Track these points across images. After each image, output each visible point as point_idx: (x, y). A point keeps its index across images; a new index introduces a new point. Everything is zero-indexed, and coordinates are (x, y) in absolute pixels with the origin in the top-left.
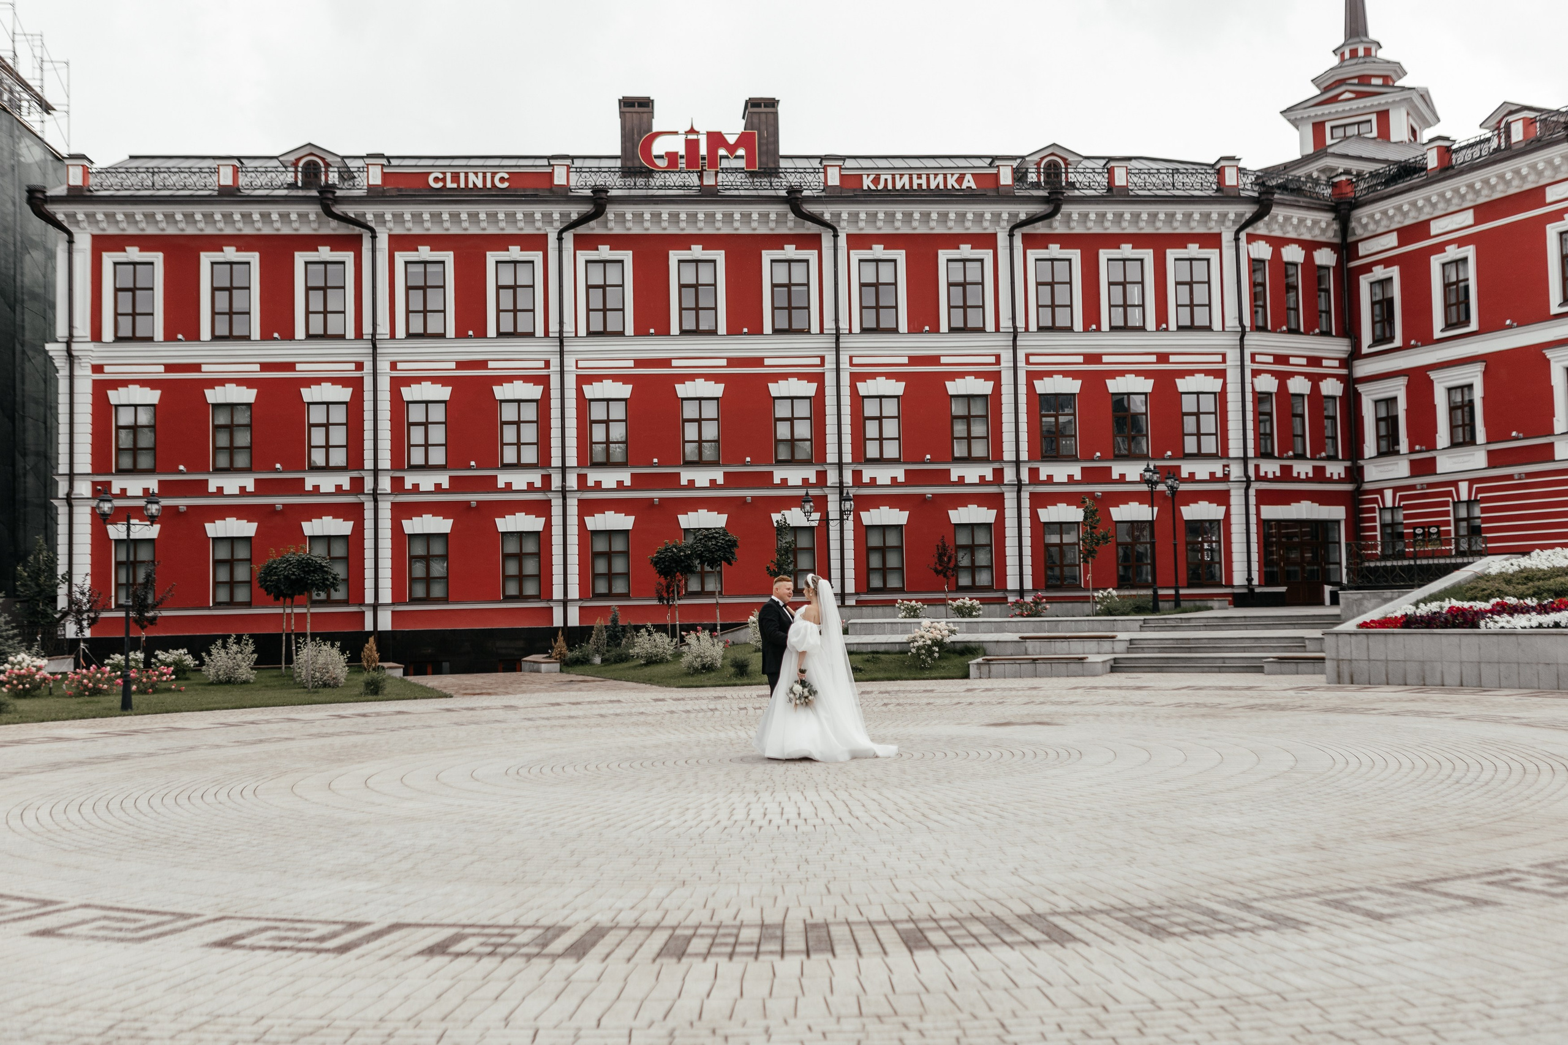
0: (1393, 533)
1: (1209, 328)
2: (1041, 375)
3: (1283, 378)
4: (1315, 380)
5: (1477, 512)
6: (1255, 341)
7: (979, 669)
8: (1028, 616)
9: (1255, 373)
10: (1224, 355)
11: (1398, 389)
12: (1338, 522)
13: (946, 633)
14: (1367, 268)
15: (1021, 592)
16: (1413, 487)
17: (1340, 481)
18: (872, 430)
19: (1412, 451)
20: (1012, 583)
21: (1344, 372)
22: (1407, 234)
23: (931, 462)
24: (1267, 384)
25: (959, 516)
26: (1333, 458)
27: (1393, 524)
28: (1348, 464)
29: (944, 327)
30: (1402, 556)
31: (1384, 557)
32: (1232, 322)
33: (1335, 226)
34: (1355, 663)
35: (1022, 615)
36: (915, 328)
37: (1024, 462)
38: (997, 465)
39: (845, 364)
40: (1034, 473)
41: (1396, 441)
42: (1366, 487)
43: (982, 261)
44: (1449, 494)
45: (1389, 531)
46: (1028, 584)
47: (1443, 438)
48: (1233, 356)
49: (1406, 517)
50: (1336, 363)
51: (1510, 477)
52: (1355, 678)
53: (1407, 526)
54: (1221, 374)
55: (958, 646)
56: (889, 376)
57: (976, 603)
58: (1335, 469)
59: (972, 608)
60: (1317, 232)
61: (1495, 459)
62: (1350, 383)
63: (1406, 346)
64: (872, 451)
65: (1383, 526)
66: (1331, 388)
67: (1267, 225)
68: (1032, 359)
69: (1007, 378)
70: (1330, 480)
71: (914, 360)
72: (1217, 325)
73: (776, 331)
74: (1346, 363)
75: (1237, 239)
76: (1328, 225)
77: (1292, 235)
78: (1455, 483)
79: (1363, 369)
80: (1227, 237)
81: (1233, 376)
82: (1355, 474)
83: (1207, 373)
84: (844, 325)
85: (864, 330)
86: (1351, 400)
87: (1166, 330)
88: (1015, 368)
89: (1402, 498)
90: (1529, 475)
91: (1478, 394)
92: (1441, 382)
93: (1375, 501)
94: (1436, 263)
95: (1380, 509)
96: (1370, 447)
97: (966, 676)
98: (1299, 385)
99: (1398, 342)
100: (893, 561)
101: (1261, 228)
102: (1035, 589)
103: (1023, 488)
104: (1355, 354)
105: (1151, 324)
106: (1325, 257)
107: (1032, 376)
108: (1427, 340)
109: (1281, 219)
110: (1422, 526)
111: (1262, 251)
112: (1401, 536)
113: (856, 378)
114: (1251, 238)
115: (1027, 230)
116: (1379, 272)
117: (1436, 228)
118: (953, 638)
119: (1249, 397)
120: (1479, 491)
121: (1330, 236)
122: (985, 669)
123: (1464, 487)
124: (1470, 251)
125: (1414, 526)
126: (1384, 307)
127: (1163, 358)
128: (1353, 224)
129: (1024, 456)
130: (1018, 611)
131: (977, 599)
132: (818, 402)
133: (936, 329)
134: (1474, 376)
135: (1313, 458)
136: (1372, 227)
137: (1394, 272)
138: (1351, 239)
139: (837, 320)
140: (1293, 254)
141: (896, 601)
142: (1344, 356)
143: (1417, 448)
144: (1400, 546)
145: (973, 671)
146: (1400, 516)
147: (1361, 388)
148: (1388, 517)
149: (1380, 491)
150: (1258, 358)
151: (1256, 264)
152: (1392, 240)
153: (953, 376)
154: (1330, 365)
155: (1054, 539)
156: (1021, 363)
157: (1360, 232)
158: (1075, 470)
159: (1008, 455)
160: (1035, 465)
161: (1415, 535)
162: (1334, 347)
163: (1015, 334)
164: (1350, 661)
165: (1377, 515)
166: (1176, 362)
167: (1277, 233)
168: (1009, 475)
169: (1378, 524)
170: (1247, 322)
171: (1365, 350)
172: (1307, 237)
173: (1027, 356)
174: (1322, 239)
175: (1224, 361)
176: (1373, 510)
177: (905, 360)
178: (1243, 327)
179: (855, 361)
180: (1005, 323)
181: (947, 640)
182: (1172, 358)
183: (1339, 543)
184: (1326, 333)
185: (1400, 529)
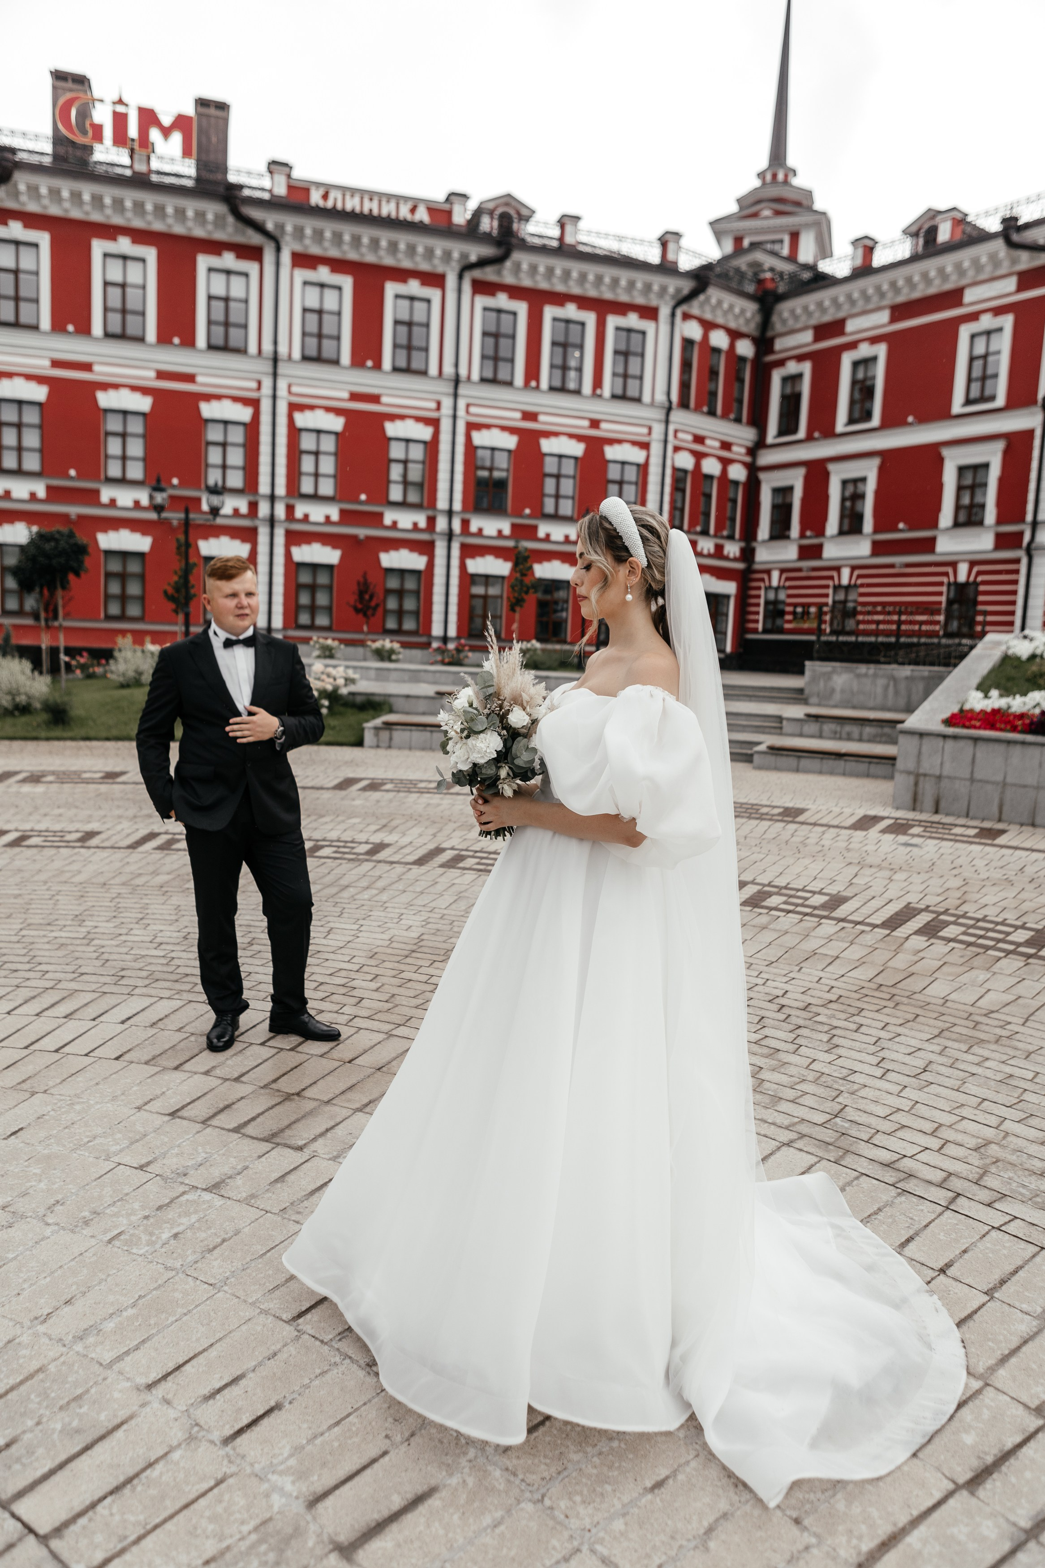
0: (775, 611)
1: (638, 400)
2: (478, 427)
3: (699, 456)
4: (726, 462)
5: (852, 596)
6: (679, 417)
7: (377, 735)
8: (450, 664)
9: (677, 449)
10: (650, 428)
11: (796, 480)
12: (727, 597)
13: (341, 682)
14: (781, 363)
15: (445, 639)
16: (799, 570)
17: (735, 560)
18: (307, 464)
19: (802, 535)
20: (437, 630)
21: (748, 459)
22: (823, 331)
23: (366, 502)
24: (685, 461)
25: (390, 559)
26: (731, 537)
27: (776, 602)
28: (743, 544)
29: (387, 364)
30: (782, 631)
31: (765, 631)
32: (660, 397)
33: (758, 318)
34: (945, 783)
35: (443, 663)
36: (358, 362)
37: (457, 513)
38: (430, 513)
39: (282, 391)
40: (465, 523)
41: (787, 525)
42: (756, 567)
43: (428, 301)
44: (832, 578)
45: (771, 607)
46: (452, 632)
47: (832, 525)
48: (658, 430)
49: (789, 596)
50: (743, 450)
51: (892, 566)
52: (943, 804)
53: (790, 605)
54: (645, 446)
55: (359, 699)
56: (328, 409)
57: (396, 646)
58: (732, 549)
59: (392, 651)
60: (741, 321)
61: (878, 548)
62: (753, 469)
63: (809, 438)
64: (307, 486)
65: (767, 603)
66: (738, 473)
67: (702, 306)
68: (473, 410)
69: (445, 426)
70: (727, 558)
71: (355, 397)
72: (646, 398)
73: (211, 347)
74: (752, 451)
75: (673, 315)
76: (753, 316)
77: (720, 320)
78: (838, 569)
79: (766, 458)
80: (664, 312)
81: (656, 449)
82: (748, 554)
83: (634, 443)
84: (283, 350)
85: (305, 358)
86: (753, 486)
87: (600, 396)
88: (455, 417)
89: (787, 579)
90: (908, 565)
91: (870, 488)
92: (837, 476)
93: (763, 580)
94: (847, 360)
95: (766, 589)
96: (764, 531)
97: (359, 743)
98: (711, 467)
99: (802, 434)
100: (322, 599)
101: (694, 308)
102: (458, 637)
103: (454, 538)
104: (760, 444)
105: (587, 388)
106: (745, 348)
107: (471, 426)
108: (829, 433)
109: (714, 301)
110: (803, 605)
111: (694, 331)
112: (782, 613)
113: (293, 407)
114: (686, 317)
115: (477, 274)
116: (792, 367)
117: (851, 326)
118: (352, 688)
119: (669, 472)
120: (859, 577)
121: (751, 328)
122: (385, 735)
123: (846, 572)
124: (881, 351)
125: (795, 605)
126: (791, 403)
127: (595, 424)
128: (775, 318)
129: (457, 506)
130: (439, 658)
131: (398, 642)
132: (252, 429)
133: (378, 366)
134: (870, 471)
135: (715, 536)
136: (791, 323)
137: (806, 368)
138: (770, 334)
139: (275, 343)
140: (719, 339)
141: (310, 639)
142: (750, 444)
143: (808, 533)
144: (779, 622)
145: (369, 737)
146: (782, 596)
147: (762, 476)
148: (771, 596)
149: (768, 572)
150: (680, 435)
151: (688, 343)
152: (807, 336)
153: (393, 417)
154: (739, 451)
155: (478, 590)
156: (461, 412)
157: (779, 327)
158: (505, 527)
159: (442, 503)
160: (467, 516)
161: (794, 613)
162: (743, 435)
163: (457, 381)
164: (939, 778)
165: (762, 592)
166: (607, 429)
167: (708, 316)
168: (441, 524)
169: (762, 601)
170: (675, 397)
171: (770, 439)
172: (732, 325)
173: (468, 406)
174: (744, 329)
175: (650, 434)
176: (759, 588)
177: (346, 395)
178: (670, 402)
179: (295, 389)
180: (449, 369)
181: (344, 691)
182: (603, 425)
183: (727, 615)
184: (738, 420)
185: (781, 607)
